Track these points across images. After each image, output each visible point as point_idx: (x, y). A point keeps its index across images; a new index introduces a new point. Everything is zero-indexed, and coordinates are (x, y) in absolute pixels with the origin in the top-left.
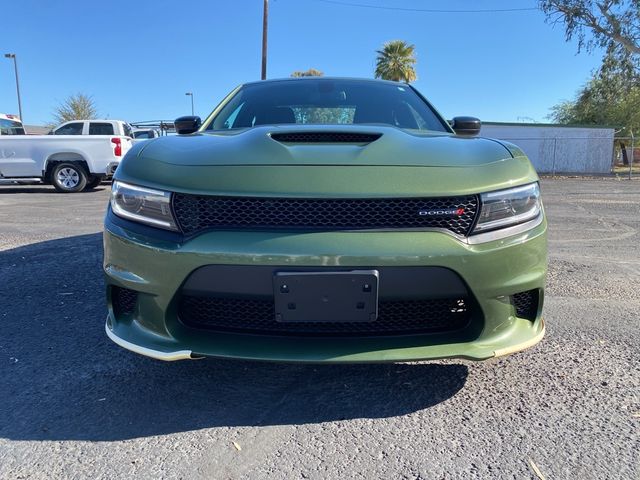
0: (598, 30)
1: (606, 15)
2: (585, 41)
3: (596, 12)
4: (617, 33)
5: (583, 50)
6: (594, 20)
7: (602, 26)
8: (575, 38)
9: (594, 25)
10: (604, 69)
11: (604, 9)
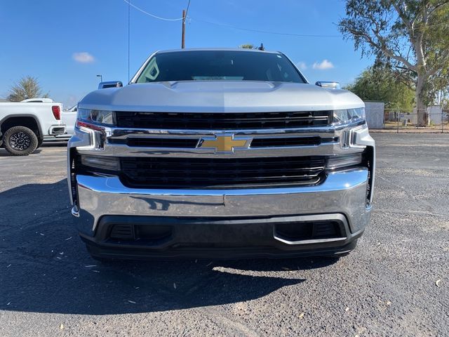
0: (373, 45)
1: (377, 36)
2: (366, 51)
3: (371, 34)
4: (384, 47)
5: (365, 56)
6: (370, 38)
7: (375, 42)
8: (360, 49)
9: (370, 42)
10: (375, 67)
11: (376, 32)
